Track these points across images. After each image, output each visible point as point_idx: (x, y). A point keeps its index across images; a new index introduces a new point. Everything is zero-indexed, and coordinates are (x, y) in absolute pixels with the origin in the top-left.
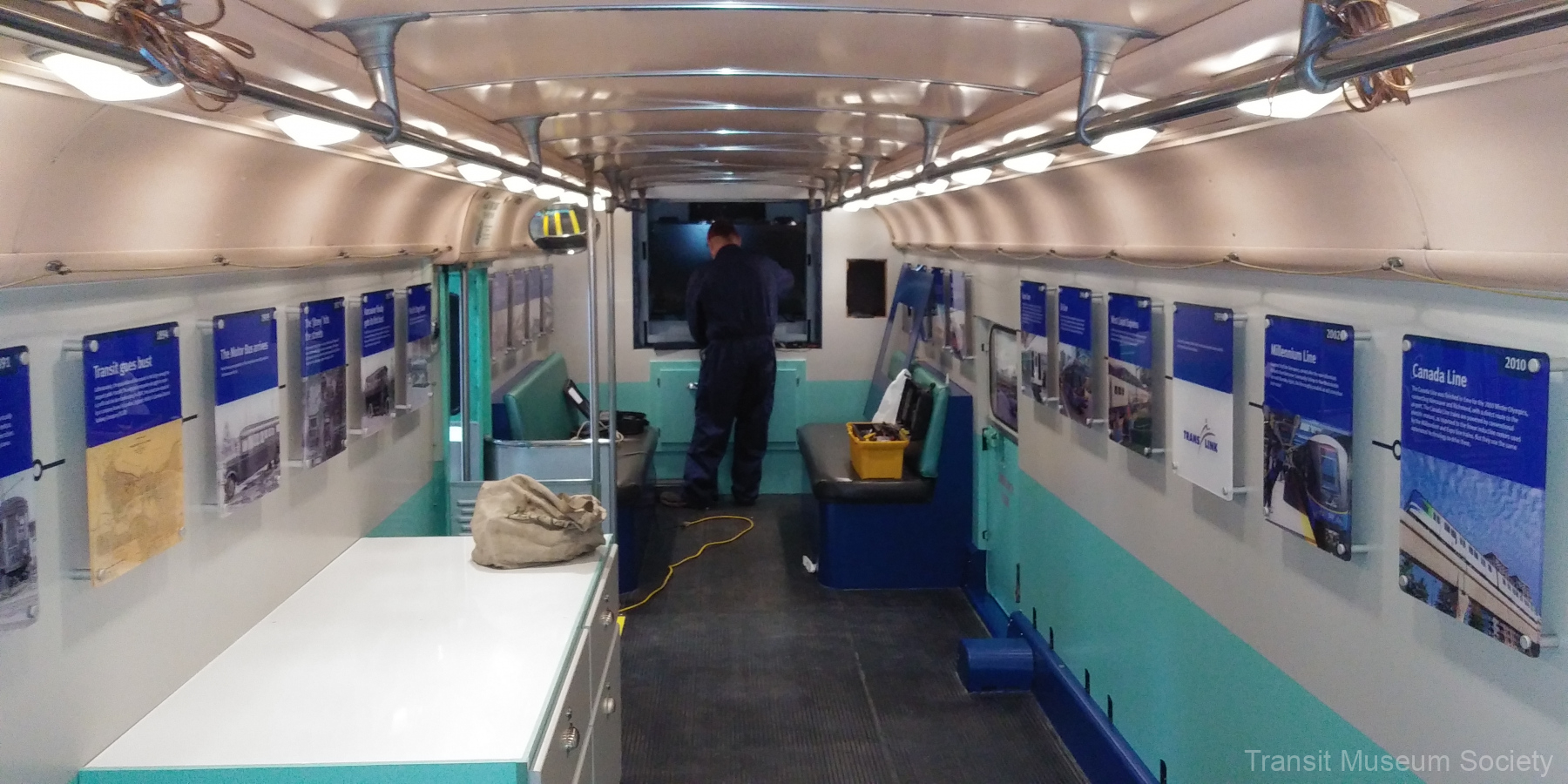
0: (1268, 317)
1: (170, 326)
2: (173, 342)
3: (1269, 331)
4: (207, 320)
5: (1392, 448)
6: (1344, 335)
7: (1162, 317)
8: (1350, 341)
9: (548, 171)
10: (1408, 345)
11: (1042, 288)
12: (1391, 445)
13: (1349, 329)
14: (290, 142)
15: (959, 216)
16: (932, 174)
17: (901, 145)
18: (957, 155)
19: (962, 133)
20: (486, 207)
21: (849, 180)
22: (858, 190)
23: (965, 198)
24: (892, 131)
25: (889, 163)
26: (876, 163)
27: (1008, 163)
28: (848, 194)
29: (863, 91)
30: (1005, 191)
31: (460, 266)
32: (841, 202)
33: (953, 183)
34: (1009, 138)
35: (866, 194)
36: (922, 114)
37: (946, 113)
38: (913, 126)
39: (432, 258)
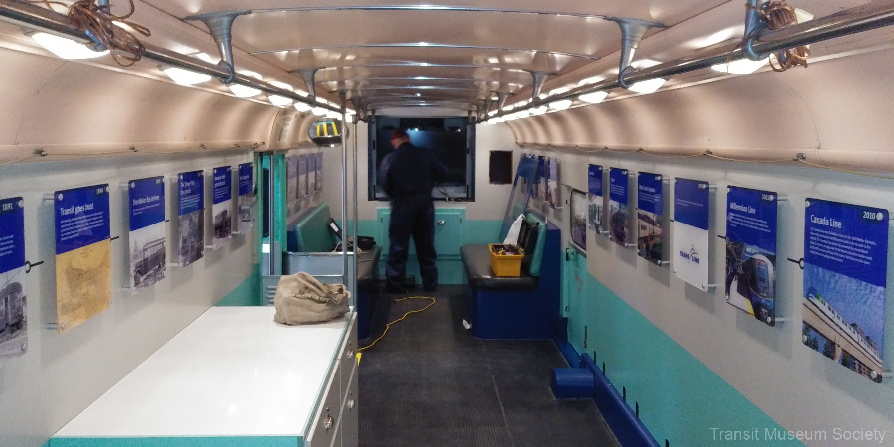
0: (729, 187)
1: (104, 186)
2: (106, 195)
3: (729, 195)
4: (124, 183)
5: (799, 263)
6: (772, 198)
7: (668, 185)
8: (775, 201)
9: (319, 100)
10: (808, 203)
11: (600, 169)
12: (798, 260)
13: (775, 194)
14: (173, 83)
15: (554, 127)
16: (537, 103)
17: (521, 86)
18: (552, 93)
19: (555, 80)
20: (284, 119)
21: (491, 106)
22: (496, 112)
23: (557, 117)
24: (515, 79)
25: (514, 97)
26: (506, 97)
27: (581, 98)
28: (491, 114)
29: (499, 56)
30: (580, 113)
31: (269, 153)
32: (487, 118)
33: (550, 109)
34: (582, 83)
35: (500, 114)
36: (532, 69)
37: (546, 69)
38: (527, 76)
39: (253, 148)
